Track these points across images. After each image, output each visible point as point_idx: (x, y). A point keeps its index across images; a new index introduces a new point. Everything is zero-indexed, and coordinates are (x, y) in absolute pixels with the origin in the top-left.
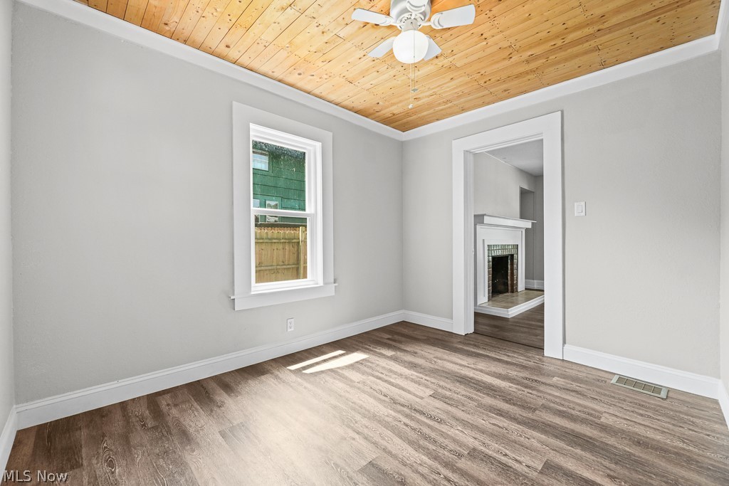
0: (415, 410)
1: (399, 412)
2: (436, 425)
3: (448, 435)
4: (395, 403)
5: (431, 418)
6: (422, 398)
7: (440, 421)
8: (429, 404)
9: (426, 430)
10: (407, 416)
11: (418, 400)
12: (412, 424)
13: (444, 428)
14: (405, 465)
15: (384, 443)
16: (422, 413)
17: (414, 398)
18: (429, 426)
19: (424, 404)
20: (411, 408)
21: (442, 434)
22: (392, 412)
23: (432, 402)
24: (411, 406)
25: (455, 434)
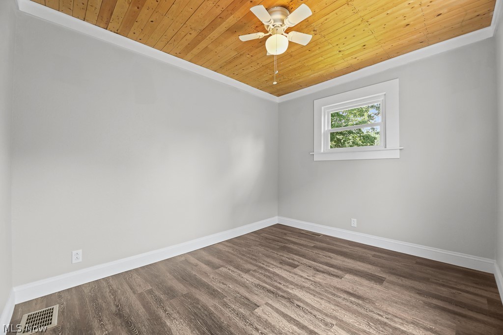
0: (274, 293)
1: (285, 292)
2: (261, 283)
3: (256, 279)
4: (289, 299)
5: (264, 288)
6: (267, 304)
7: (257, 286)
8: (262, 298)
9: (268, 280)
10: (279, 289)
11: (270, 302)
12: (276, 284)
13: (257, 282)
14: (280, 268)
15: (291, 275)
16: (269, 291)
17: (273, 304)
18: (266, 283)
19: (266, 299)
20: (276, 294)
21: (259, 279)
22: (290, 291)
23: (259, 300)
24: (276, 297)
25: (252, 279)
